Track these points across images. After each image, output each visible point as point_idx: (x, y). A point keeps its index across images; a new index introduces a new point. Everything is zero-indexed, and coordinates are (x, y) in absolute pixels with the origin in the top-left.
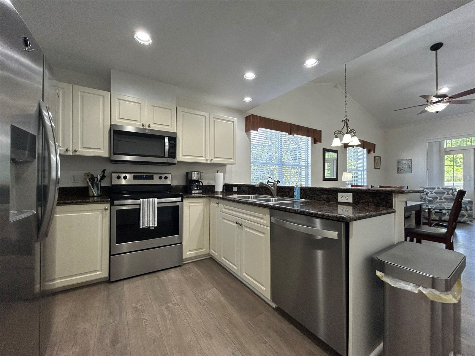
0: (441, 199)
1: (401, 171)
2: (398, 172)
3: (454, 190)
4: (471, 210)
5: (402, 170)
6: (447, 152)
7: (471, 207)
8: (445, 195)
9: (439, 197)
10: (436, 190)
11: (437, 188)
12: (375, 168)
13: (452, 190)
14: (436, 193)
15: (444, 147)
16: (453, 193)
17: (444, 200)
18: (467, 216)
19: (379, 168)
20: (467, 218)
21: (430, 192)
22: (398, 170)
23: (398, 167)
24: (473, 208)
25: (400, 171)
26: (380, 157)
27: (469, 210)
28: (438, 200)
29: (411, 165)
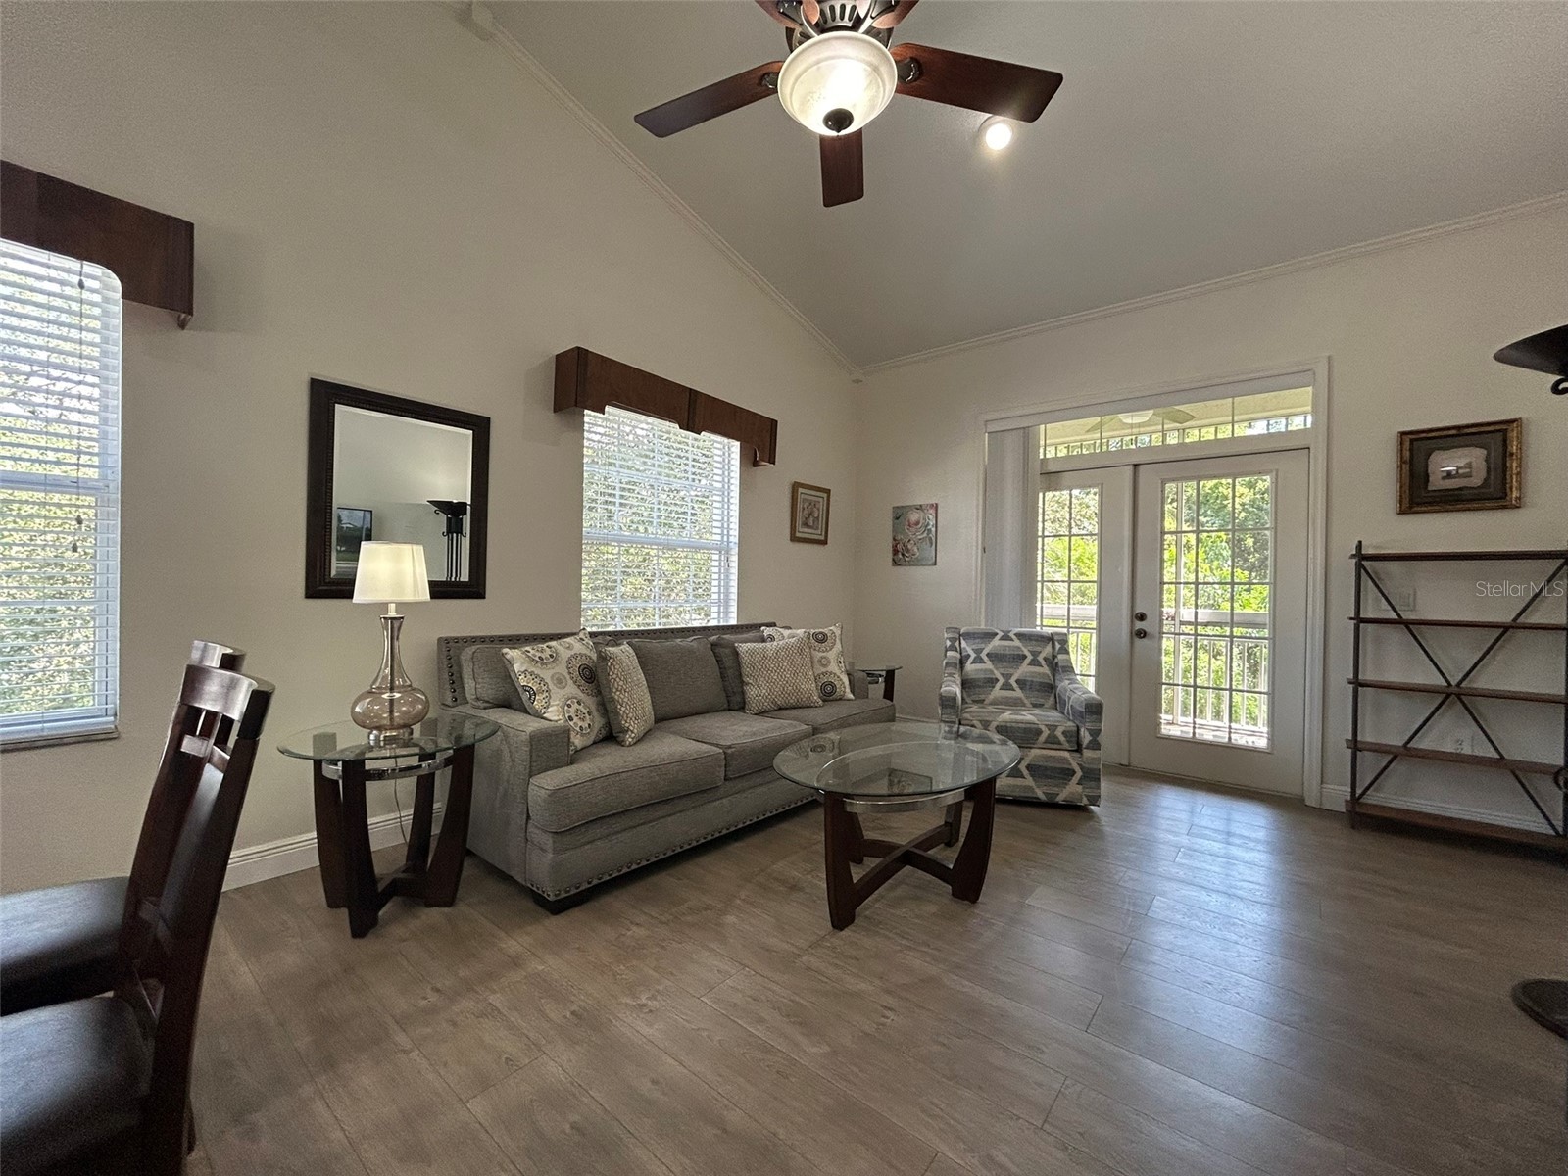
0: (1007, 686)
1: (903, 554)
2: (893, 560)
3: (1058, 646)
4: (1095, 745)
5: (908, 551)
6: (1052, 477)
7: (1095, 733)
8: (1024, 670)
9: (1003, 675)
10: (996, 642)
11: (1001, 634)
12: (794, 539)
13: (1053, 647)
14: (994, 657)
15: (1041, 456)
16: (1054, 657)
17: (1018, 693)
18: (1079, 774)
19: (823, 538)
20: (1080, 787)
21: (973, 655)
22: (895, 552)
23: (894, 539)
24: (1102, 738)
25: (900, 556)
26: (828, 492)
27: (1087, 748)
28: (997, 692)
29: (933, 529)
